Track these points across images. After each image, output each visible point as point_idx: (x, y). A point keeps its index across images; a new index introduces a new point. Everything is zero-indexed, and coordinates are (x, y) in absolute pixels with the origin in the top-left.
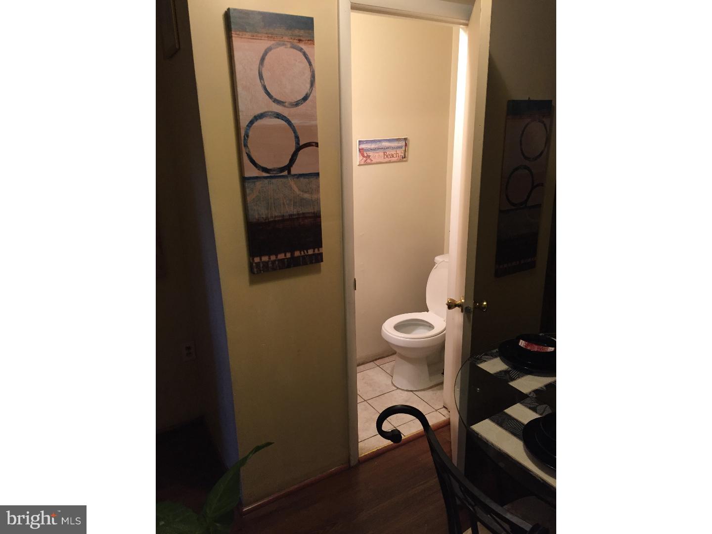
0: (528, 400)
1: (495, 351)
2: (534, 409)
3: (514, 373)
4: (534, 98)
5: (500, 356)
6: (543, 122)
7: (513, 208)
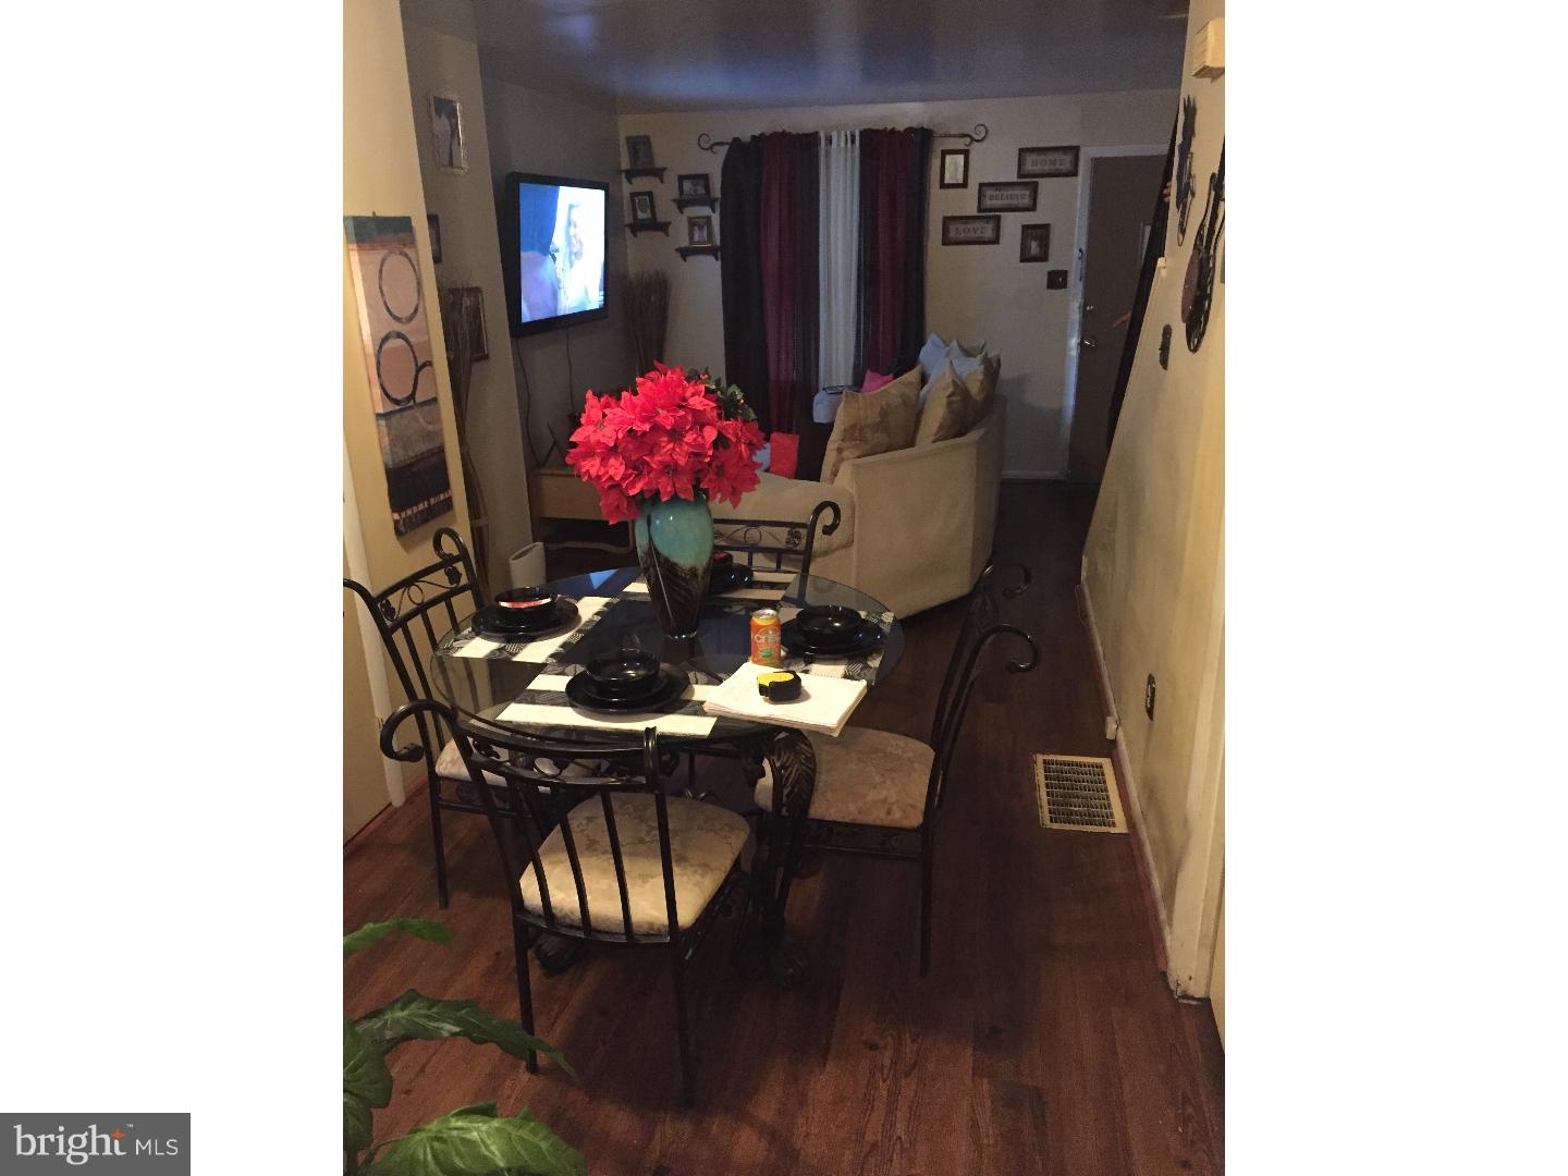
0: (549, 668)
1: (466, 632)
2: (562, 673)
3: (511, 647)
4: (381, 213)
5: (477, 635)
6: (406, 255)
7: (398, 408)
